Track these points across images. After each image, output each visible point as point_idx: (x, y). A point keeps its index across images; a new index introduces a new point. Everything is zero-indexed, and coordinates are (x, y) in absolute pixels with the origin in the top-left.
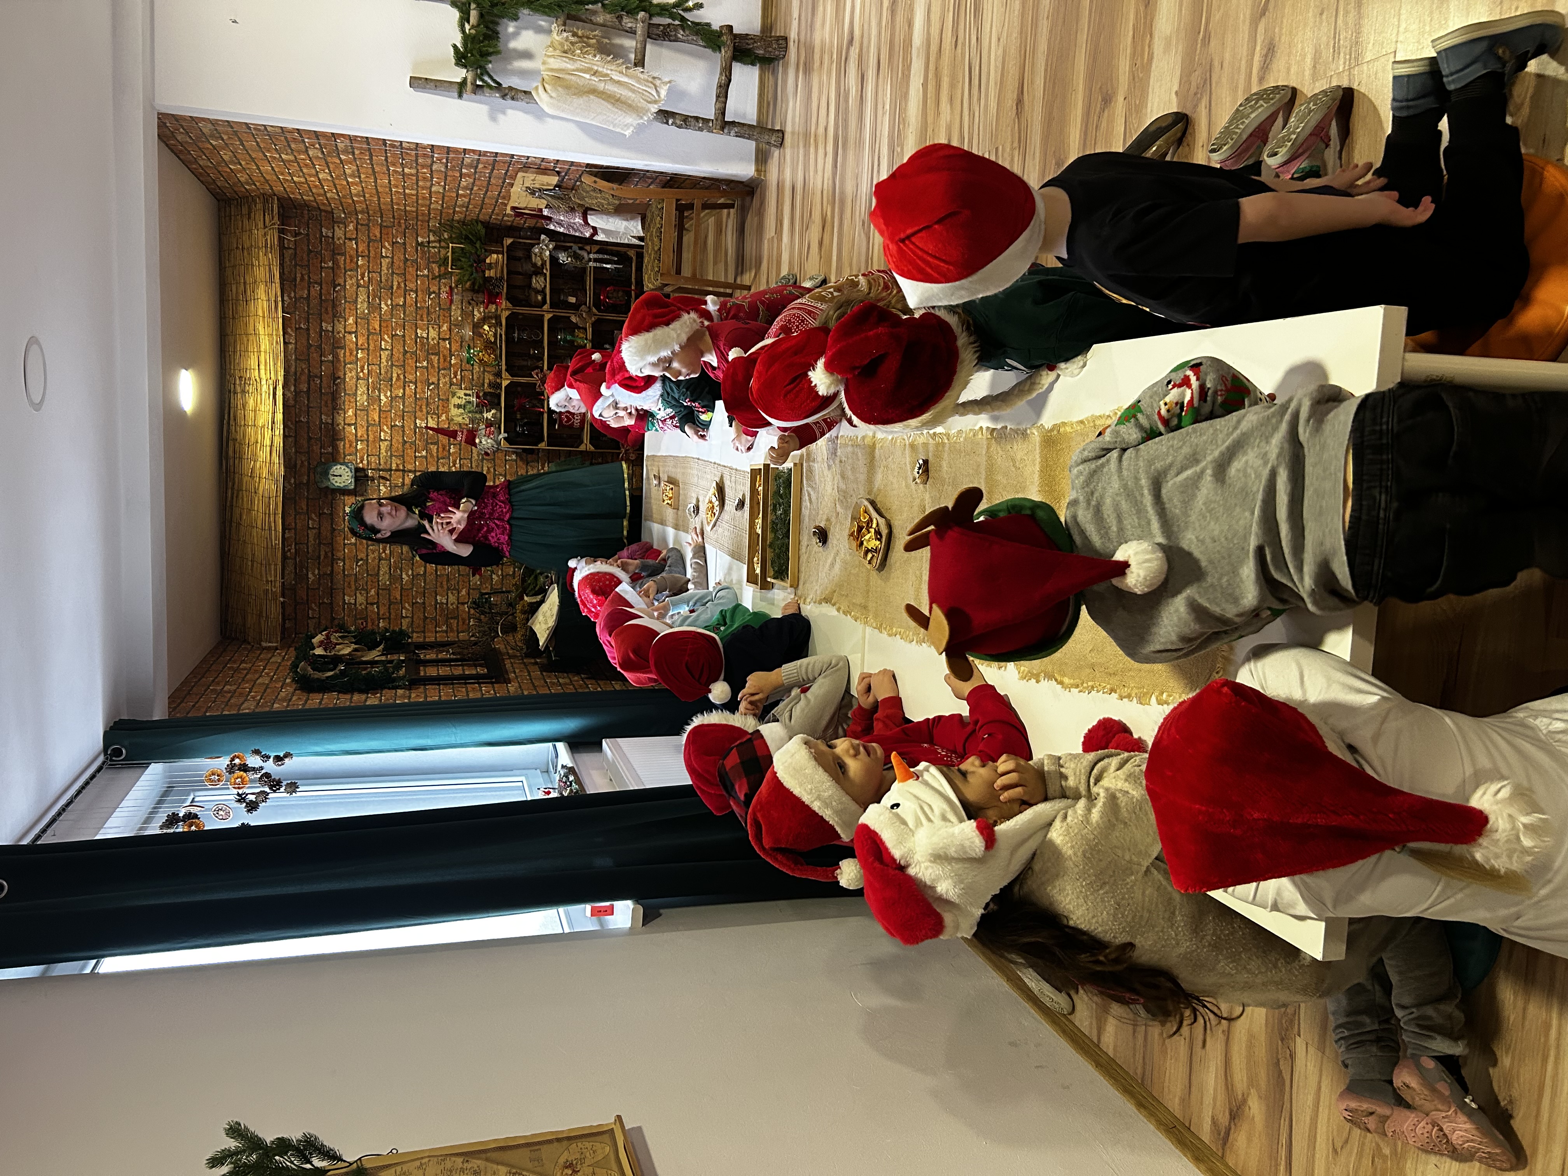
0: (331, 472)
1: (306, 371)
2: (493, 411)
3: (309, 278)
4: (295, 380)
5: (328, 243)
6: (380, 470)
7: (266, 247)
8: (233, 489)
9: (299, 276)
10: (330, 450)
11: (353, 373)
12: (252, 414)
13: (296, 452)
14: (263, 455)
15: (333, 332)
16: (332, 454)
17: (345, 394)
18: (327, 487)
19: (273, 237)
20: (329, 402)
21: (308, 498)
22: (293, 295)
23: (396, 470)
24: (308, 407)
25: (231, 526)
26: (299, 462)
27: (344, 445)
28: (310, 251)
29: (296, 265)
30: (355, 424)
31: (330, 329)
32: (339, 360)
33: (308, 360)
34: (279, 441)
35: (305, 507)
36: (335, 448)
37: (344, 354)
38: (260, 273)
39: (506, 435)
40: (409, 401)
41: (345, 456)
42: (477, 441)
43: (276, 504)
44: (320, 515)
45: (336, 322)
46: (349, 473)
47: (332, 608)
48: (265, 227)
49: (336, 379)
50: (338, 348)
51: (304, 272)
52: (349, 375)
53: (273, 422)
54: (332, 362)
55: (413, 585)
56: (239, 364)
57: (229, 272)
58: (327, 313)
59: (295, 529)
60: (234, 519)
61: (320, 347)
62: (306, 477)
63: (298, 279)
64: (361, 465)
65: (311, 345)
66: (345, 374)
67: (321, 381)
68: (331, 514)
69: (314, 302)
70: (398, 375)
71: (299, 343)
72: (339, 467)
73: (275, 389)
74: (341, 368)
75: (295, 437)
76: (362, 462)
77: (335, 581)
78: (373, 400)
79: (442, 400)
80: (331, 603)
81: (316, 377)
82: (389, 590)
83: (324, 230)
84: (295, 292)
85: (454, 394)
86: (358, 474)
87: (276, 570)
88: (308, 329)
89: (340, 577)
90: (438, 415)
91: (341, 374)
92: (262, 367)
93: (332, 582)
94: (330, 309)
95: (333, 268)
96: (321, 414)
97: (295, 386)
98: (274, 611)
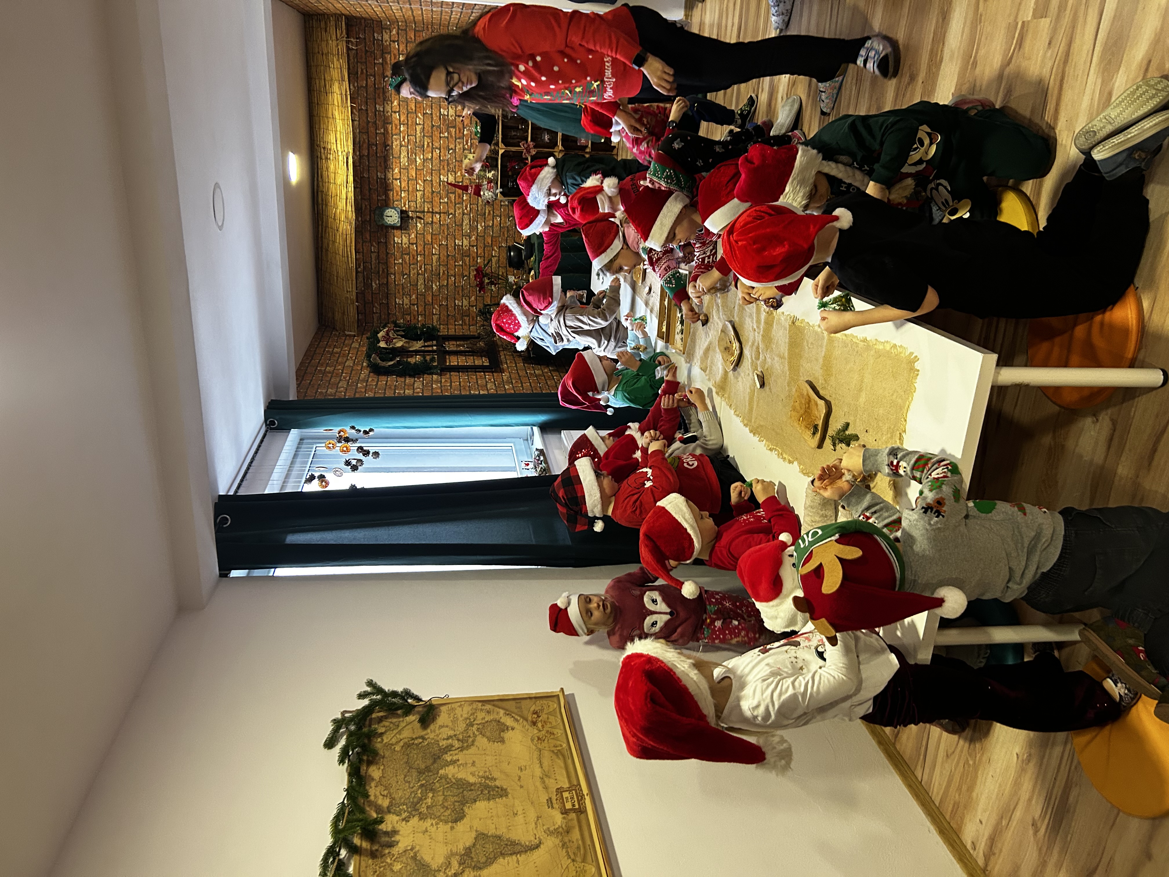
0: (385, 214)
1: (367, 141)
2: (493, 172)
3: (367, 71)
4: (360, 147)
5: (379, 45)
6: (417, 212)
7: (338, 54)
8: (322, 225)
9: (359, 70)
10: (384, 197)
11: (398, 142)
12: (332, 175)
13: (362, 199)
14: (341, 205)
15: (383, 111)
16: (385, 200)
17: (393, 157)
18: (383, 225)
19: (342, 47)
20: (382, 163)
21: (370, 231)
22: (356, 84)
23: (428, 212)
24: (369, 166)
25: (322, 251)
26: (364, 206)
27: (393, 194)
28: (366, 51)
29: (358, 62)
30: (400, 179)
31: (382, 109)
32: (388, 133)
33: (368, 133)
34: (351, 195)
35: (368, 238)
36: (387, 196)
37: (392, 128)
38: (335, 74)
39: (501, 190)
40: (436, 162)
41: (394, 202)
42: (482, 193)
43: (351, 239)
44: (379, 243)
45: (385, 104)
46: (397, 215)
47: (388, 307)
48: (337, 40)
49: (386, 146)
50: (387, 123)
51: (363, 67)
52: (395, 143)
53: (347, 182)
54: (384, 134)
55: (440, 292)
56: (323, 138)
57: (313, 69)
58: (379, 98)
59: (363, 253)
60: (324, 247)
61: (375, 123)
62: (369, 217)
63: (359, 73)
64: (404, 208)
65: (369, 122)
66: (392, 143)
67: (377, 148)
68: (386, 242)
69: (371, 90)
70: (428, 143)
71: (361, 121)
72: (390, 210)
73: (347, 158)
74: (390, 138)
75: (361, 188)
76: (405, 206)
77: (389, 288)
78: (411, 161)
79: (458, 161)
80: (388, 303)
81: (373, 145)
82: (424, 295)
83: (376, 35)
84: (357, 82)
85: (466, 157)
86: (403, 215)
87: (352, 284)
88: (367, 110)
89: (393, 285)
90: (455, 172)
91: (390, 143)
92: (338, 142)
93: (387, 289)
94: (381, 95)
95: (382, 64)
96: (377, 171)
97: (359, 151)
98: (352, 311)
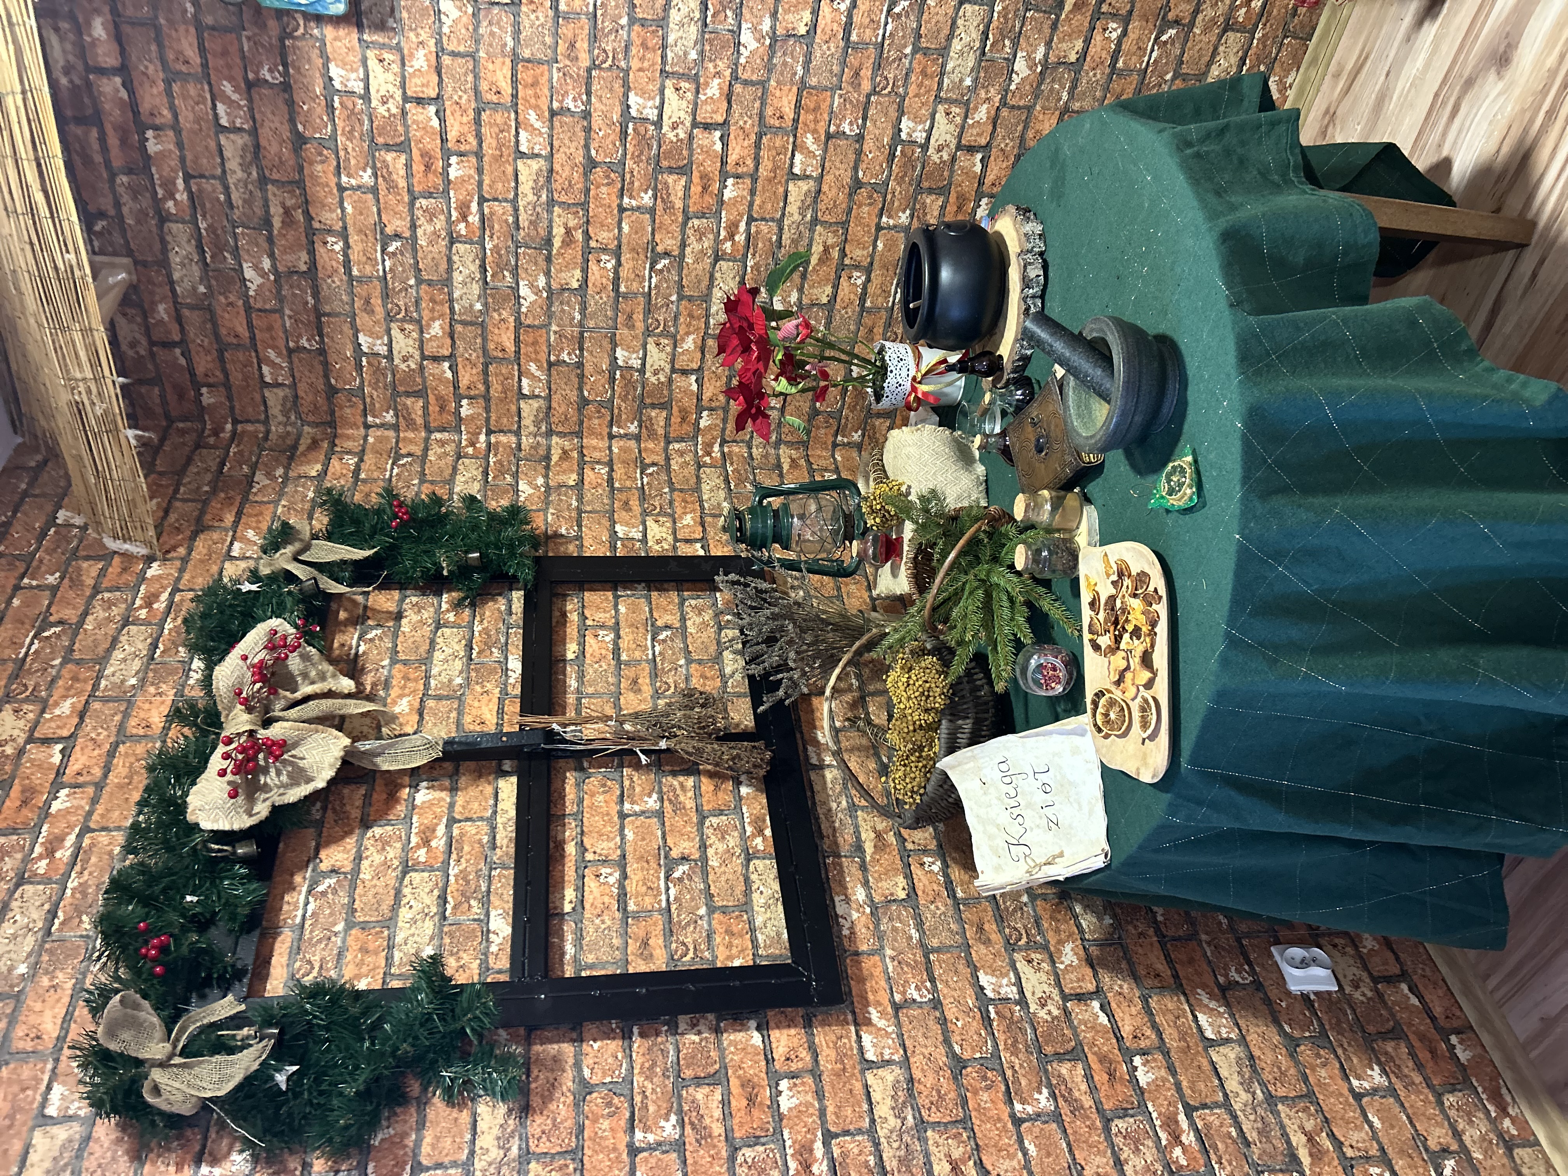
55: (550, 315)
77: (325, 292)
82: (482, 325)
